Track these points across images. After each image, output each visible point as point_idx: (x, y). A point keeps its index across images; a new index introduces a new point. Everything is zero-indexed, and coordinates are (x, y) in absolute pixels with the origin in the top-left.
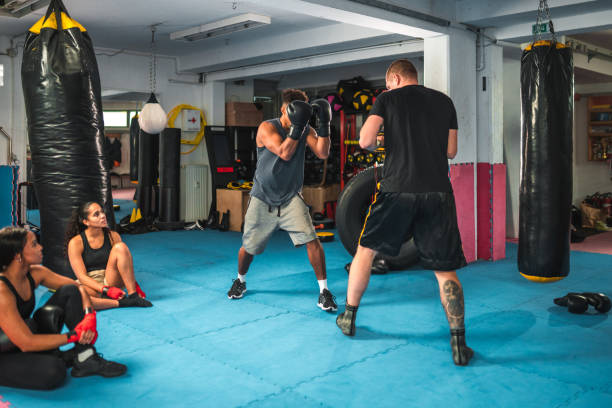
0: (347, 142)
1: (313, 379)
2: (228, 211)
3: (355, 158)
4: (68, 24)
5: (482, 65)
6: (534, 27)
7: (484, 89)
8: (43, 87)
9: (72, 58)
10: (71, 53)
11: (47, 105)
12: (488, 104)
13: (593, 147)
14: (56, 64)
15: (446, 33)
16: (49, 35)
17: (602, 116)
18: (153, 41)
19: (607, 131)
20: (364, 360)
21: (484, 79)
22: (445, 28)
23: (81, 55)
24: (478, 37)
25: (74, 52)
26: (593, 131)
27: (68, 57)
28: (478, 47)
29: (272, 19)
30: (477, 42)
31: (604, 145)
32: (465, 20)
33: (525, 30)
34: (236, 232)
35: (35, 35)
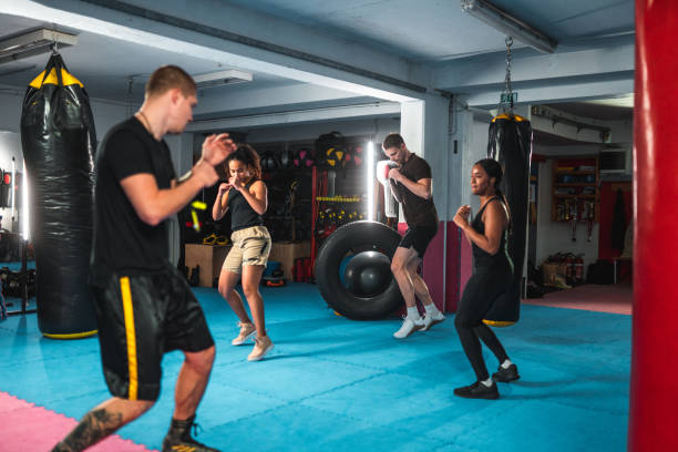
0: (319, 199)
1: (313, 396)
2: (198, 266)
3: (326, 215)
4: (68, 80)
5: (454, 129)
6: (502, 96)
7: (456, 152)
8: (45, 141)
9: (74, 114)
10: (72, 109)
11: (48, 158)
12: (459, 165)
13: (557, 208)
14: (59, 118)
15: (421, 99)
16: (51, 91)
17: (566, 179)
18: (130, 91)
19: (570, 192)
20: (352, 384)
21: (456, 142)
22: (421, 95)
23: (81, 110)
24: (451, 103)
25: (75, 108)
26: (557, 192)
27: (69, 112)
28: (451, 112)
29: (254, 76)
30: (450, 107)
31: (568, 207)
32: (440, 87)
33: (494, 99)
34: (208, 287)
35: (35, 90)
